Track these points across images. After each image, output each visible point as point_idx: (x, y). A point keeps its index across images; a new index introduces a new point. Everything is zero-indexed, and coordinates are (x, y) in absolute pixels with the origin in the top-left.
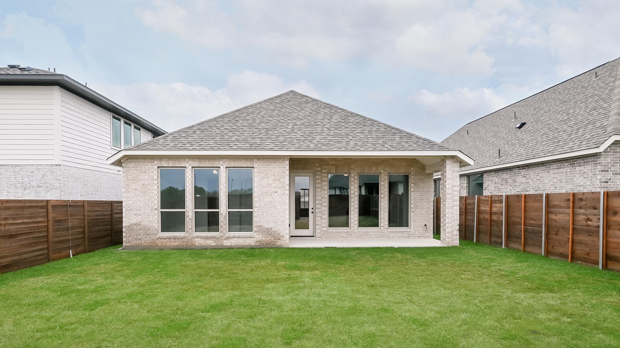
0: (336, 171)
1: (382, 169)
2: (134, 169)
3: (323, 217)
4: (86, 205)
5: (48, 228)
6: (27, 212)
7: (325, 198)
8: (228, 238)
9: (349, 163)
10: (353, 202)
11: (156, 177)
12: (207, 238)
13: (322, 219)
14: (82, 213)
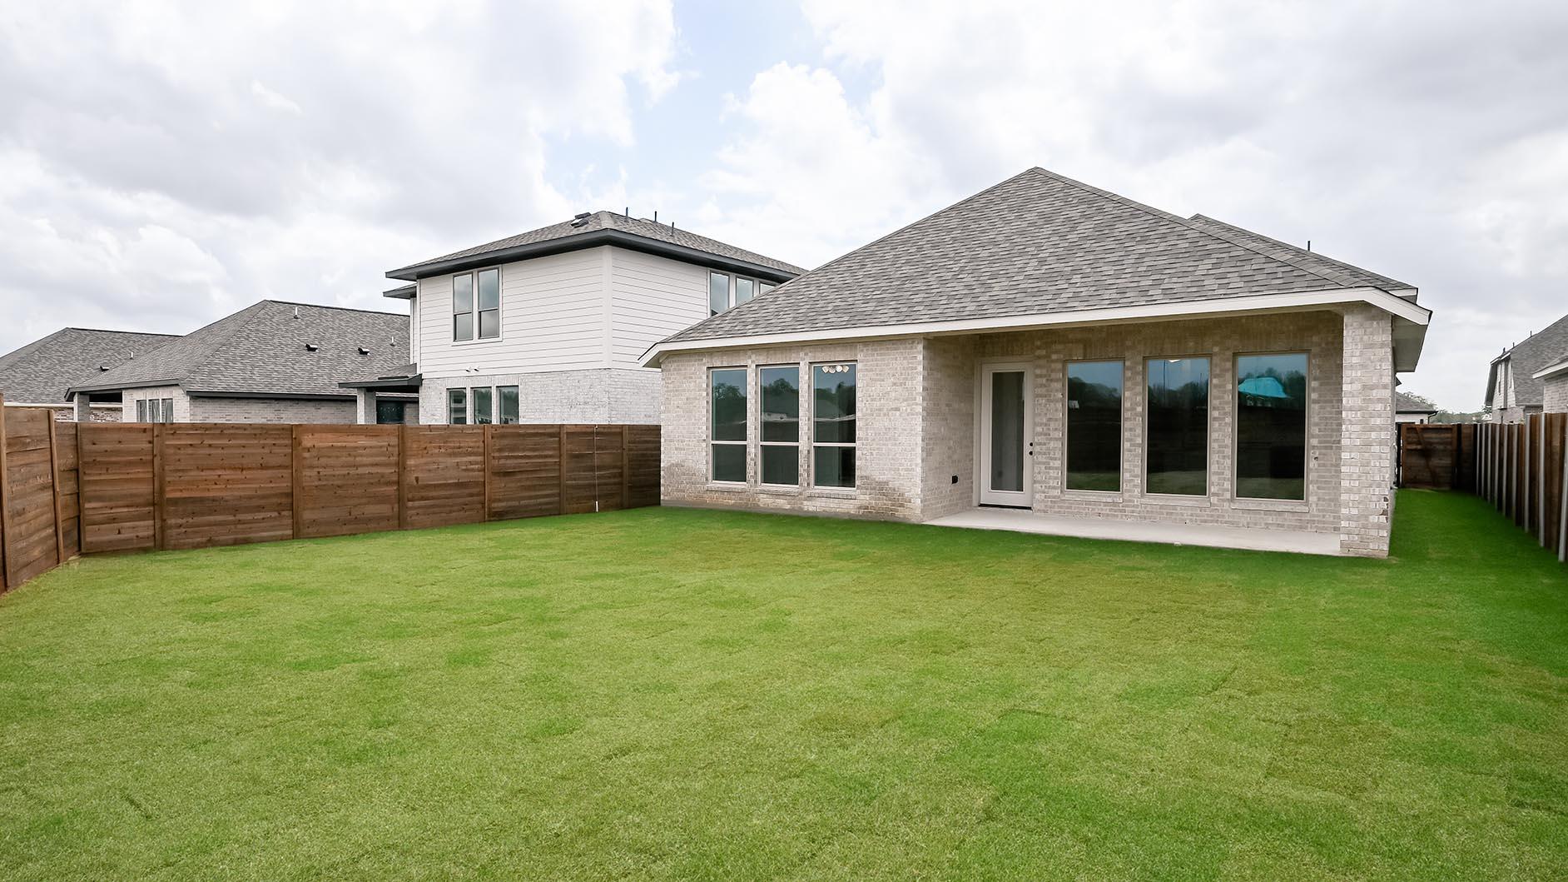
0: (1085, 356)
1: (1216, 344)
2: (675, 372)
3: (1051, 464)
4: (626, 432)
5: (560, 465)
6: (530, 441)
7: (1056, 420)
8: (810, 497)
9: (1121, 333)
10: (1131, 430)
11: (704, 386)
12: (777, 495)
13: (1050, 468)
14: (619, 445)
